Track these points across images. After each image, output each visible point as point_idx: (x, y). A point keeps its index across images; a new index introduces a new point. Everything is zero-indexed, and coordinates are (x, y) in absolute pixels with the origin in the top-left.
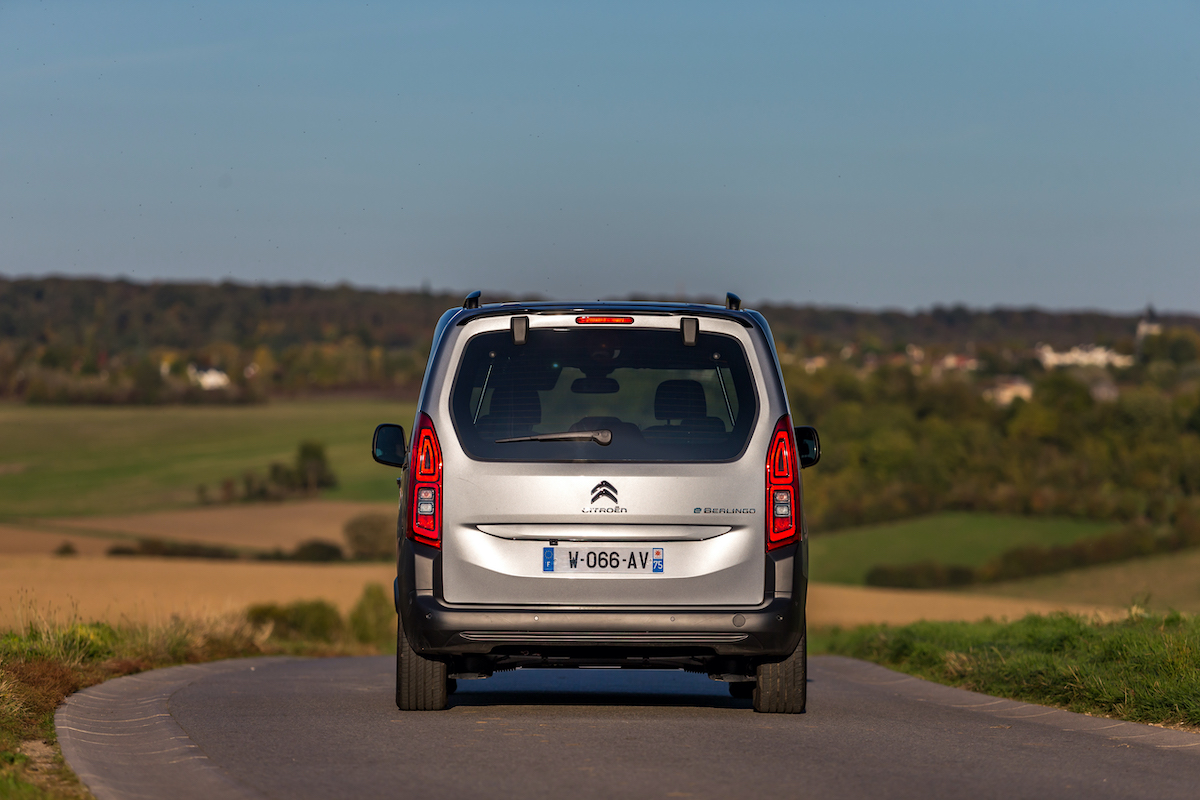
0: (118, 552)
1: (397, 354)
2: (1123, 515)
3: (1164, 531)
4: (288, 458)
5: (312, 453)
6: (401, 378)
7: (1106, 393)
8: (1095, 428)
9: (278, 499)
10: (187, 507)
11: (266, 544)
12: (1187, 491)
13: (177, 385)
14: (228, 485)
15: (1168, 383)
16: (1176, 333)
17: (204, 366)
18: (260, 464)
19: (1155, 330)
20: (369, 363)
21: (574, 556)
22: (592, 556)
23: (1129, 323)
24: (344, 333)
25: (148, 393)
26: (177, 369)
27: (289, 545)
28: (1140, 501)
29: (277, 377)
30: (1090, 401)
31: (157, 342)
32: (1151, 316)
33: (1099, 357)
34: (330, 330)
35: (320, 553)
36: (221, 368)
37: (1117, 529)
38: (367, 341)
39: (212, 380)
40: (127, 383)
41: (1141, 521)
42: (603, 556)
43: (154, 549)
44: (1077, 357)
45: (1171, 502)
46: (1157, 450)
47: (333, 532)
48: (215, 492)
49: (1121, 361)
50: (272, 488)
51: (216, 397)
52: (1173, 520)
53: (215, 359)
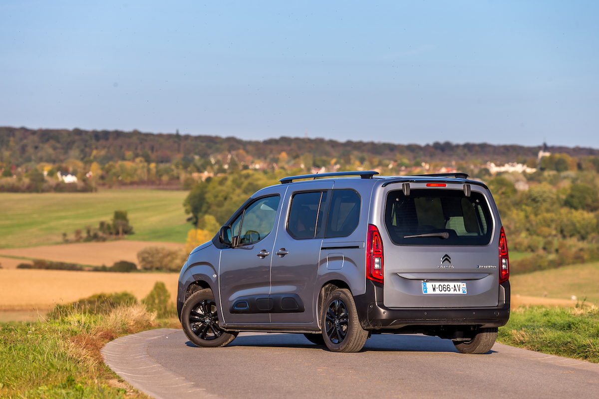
0: (22, 267)
1: (162, 166)
2: (532, 248)
3: (552, 257)
4: (109, 219)
5: (120, 216)
6: (165, 178)
7: (522, 187)
8: (518, 204)
9: (104, 240)
10: (57, 244)
11: (99, 264)
12: (564, 237)
13: (52, 181)
14: (78, 233)
15: (554, 182)
16: (558, 156)
17: (65, 172)
18: (94, 222)
19: (547, 154)
20: (149, 170)
21: (434, 286)
22: (440, 286)
23: (534, 151)
24: (137, 156)
25: (37, 186)
26: (51, 174)
27: (109, 264)
28: (540, 241)
29: (102, 177)
30: (515, 191)
31: (41, 160)
32: (545, 148)
33: (519, 168)
34: (129, 154)
35: (125, 267)
36: (74, 174)
37: (529, 256)
38: (148, 160)
39: (69, 179)
40: (26, 181)
41: (541, 252)
42: (444, 286)
43: (41, 265)
44: (507, 168)
45: (556, 242)
46: (548, 216)
47: (132, 257)
48: (72, 236)
49: (530, 171)
50: (100, 234)
51: (71, 188)
52: (557, 251)
53: (71, 169)
